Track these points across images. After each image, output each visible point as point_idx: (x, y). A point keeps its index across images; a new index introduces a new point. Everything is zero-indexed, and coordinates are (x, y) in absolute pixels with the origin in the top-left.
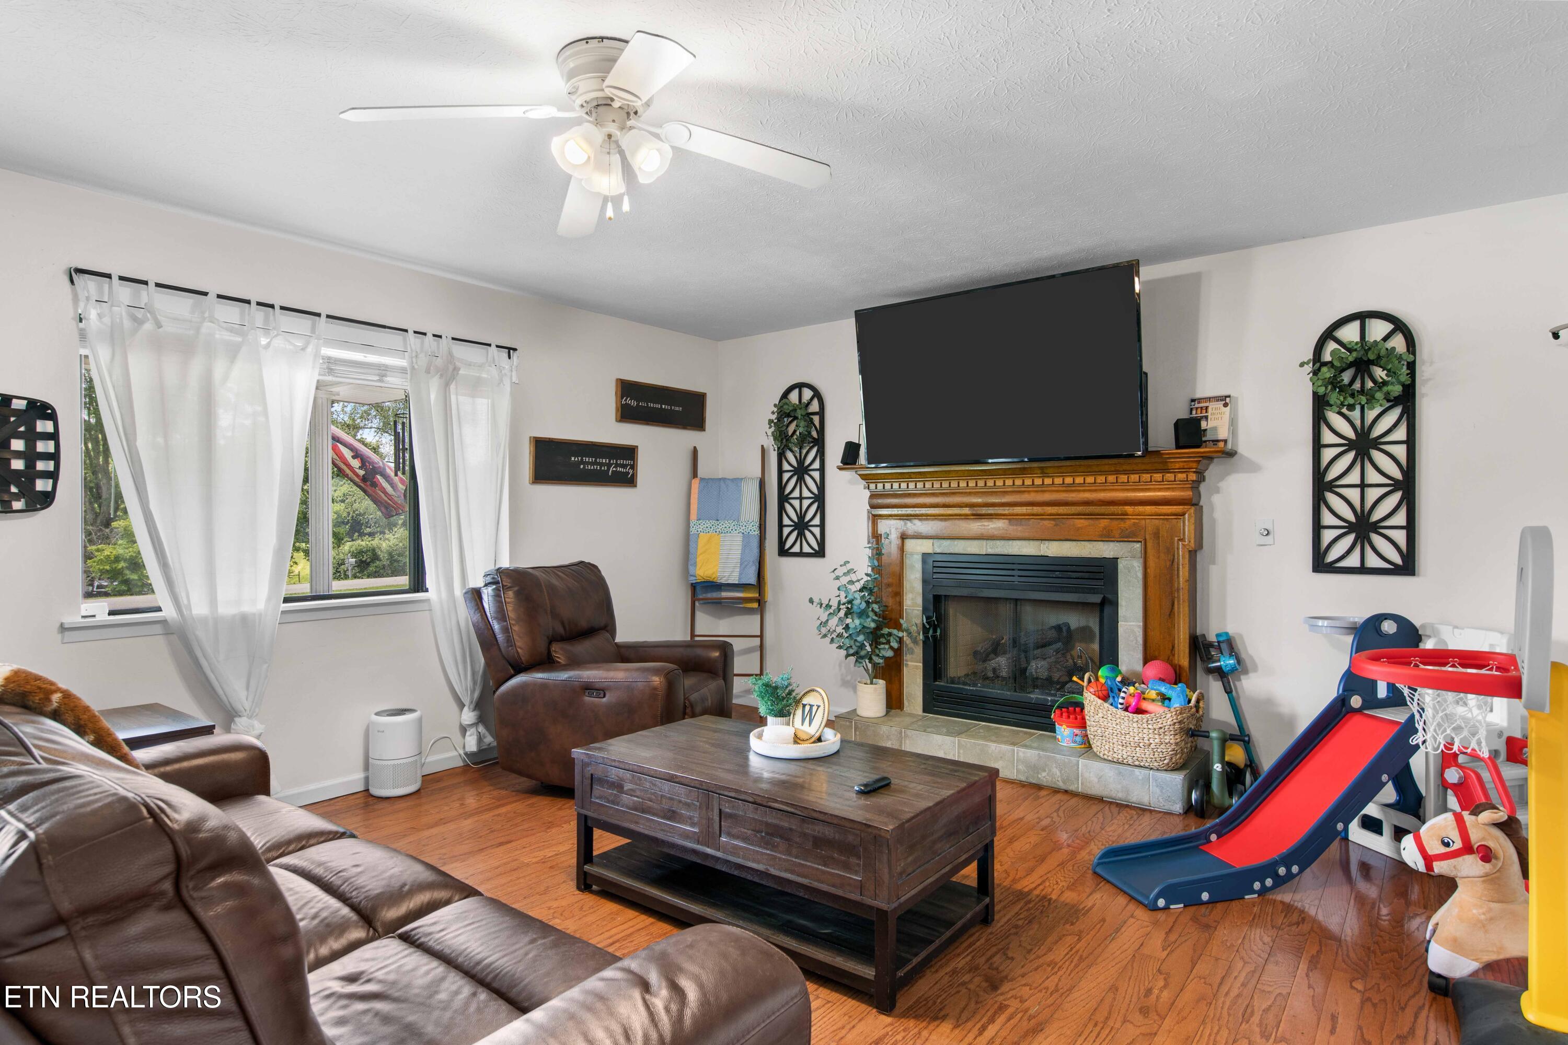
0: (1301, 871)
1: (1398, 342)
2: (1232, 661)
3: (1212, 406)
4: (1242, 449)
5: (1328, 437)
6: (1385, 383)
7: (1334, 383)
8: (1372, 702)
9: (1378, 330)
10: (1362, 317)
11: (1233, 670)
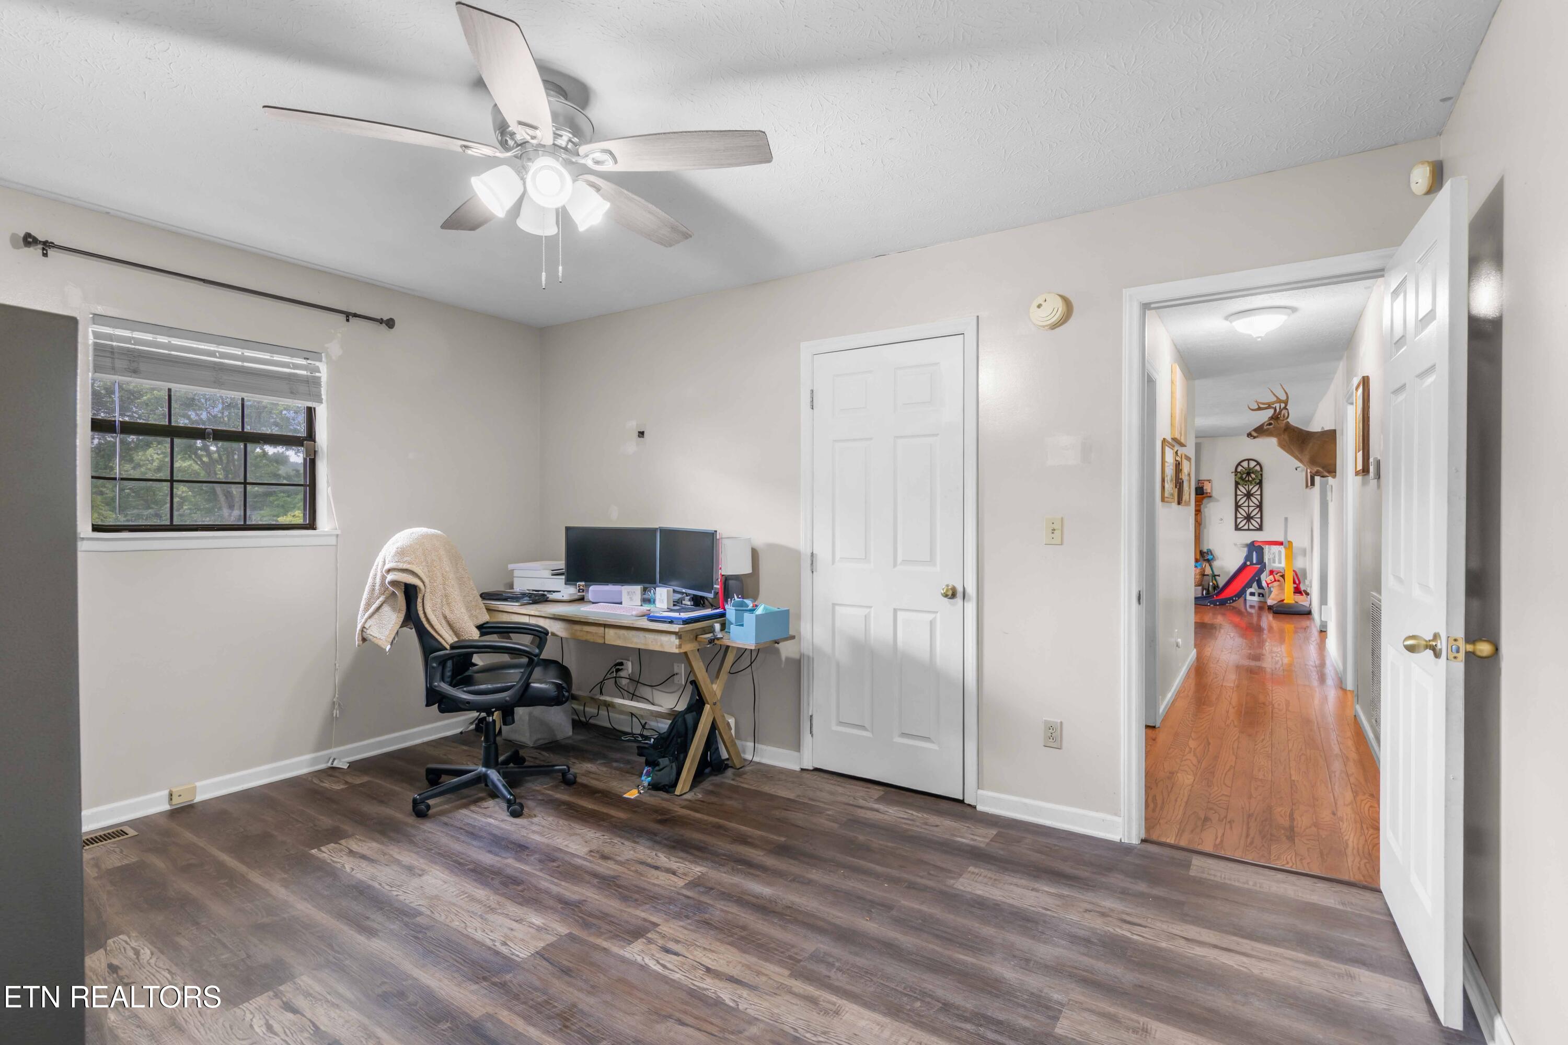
0: (1239, 599)
1: (1258, 468)
2: (1212, 557)
3: (1205, 482)
4: (1214, 494)
5: (1239, 493)
6: (1254, 479)
7: (1241, 478)
8: (1252, 564)
9: (1253, 464)
10: (1248, 460)
11: (1212, 559)
